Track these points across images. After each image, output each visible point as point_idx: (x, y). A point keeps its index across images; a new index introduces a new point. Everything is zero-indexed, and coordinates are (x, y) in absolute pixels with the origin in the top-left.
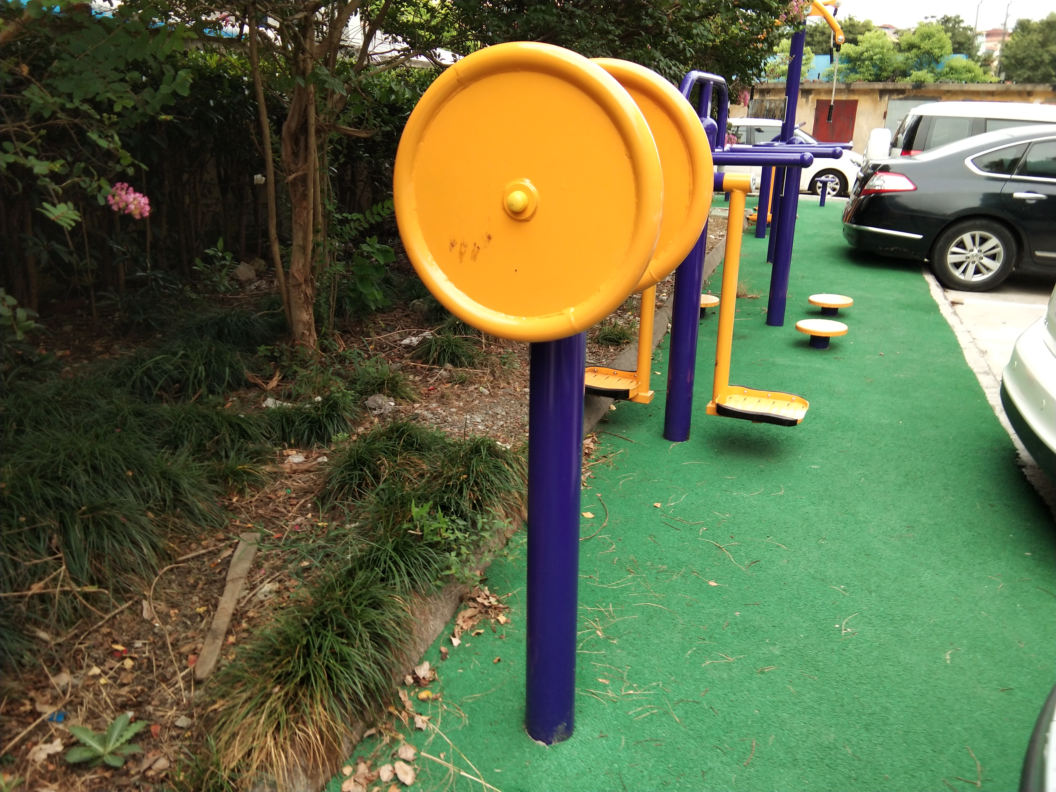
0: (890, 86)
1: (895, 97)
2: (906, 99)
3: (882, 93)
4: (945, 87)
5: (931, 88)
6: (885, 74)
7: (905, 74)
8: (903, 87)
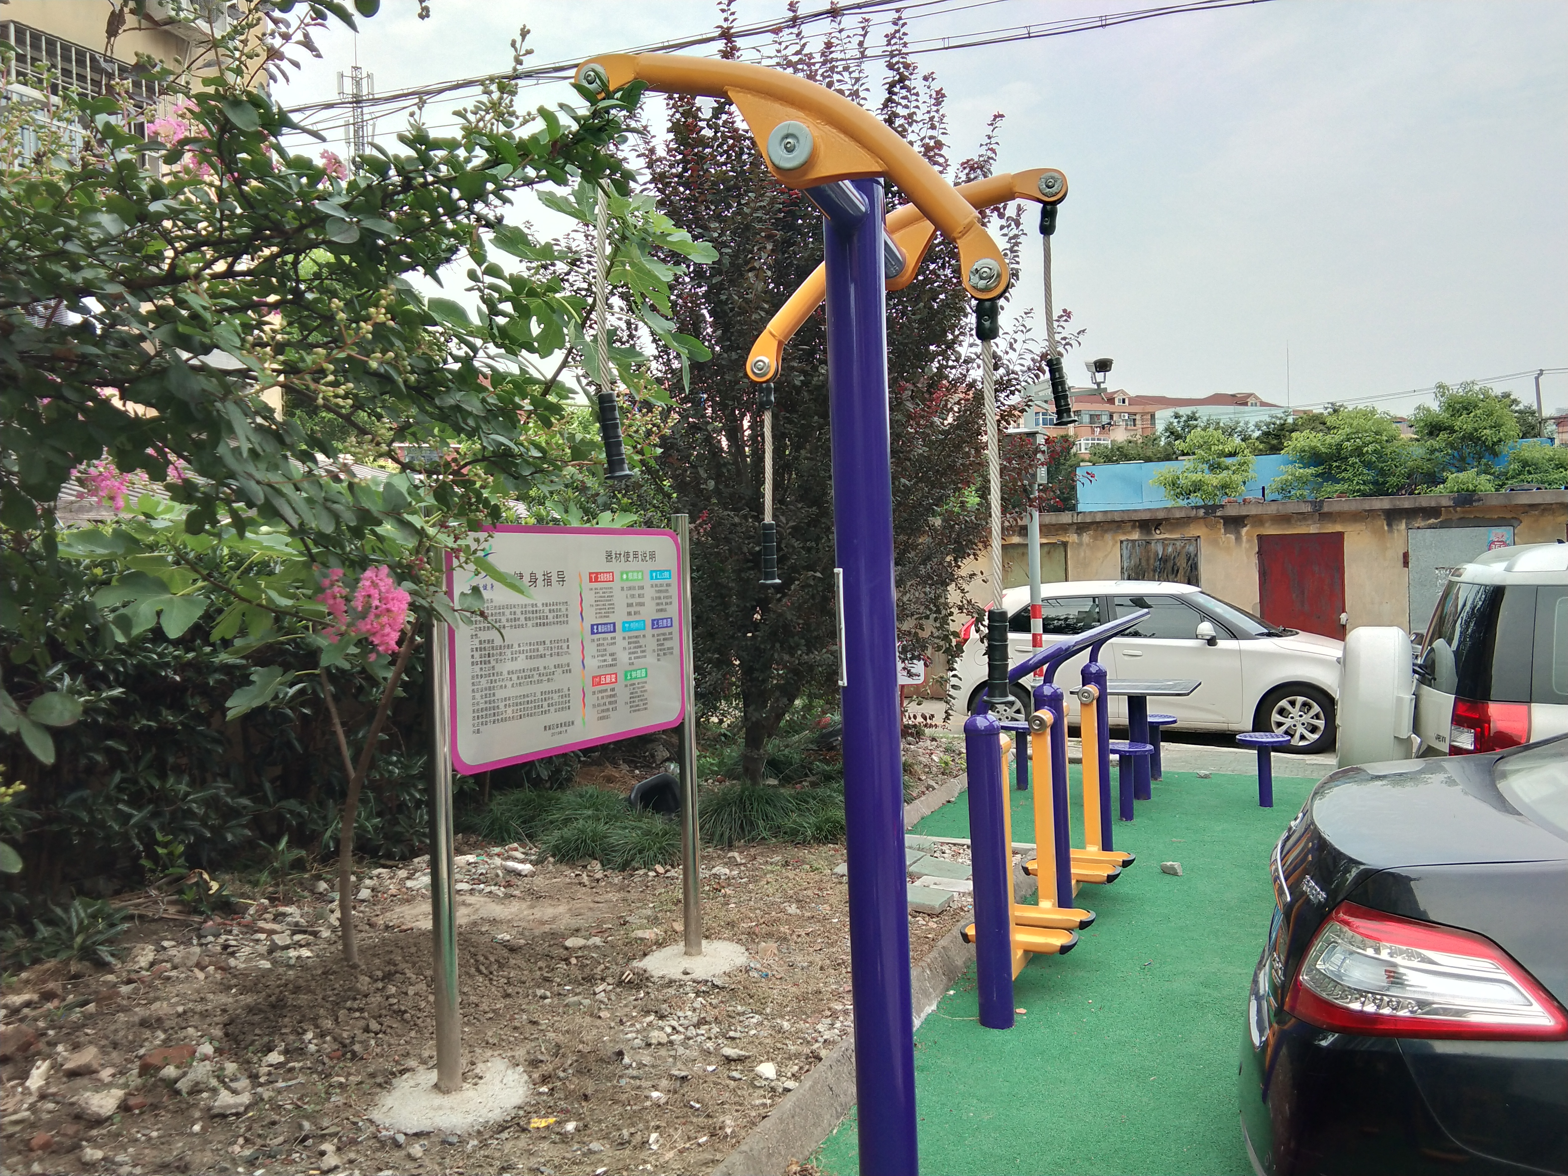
0: (1405, 502)
1: (1419, 523)
2: (1444, 525)
3: (1392, 516)
4: (1524, 499)
5: (1495, 502)
6: (1392, 480)
7: (1433, 479)
8: (1433, 504)
